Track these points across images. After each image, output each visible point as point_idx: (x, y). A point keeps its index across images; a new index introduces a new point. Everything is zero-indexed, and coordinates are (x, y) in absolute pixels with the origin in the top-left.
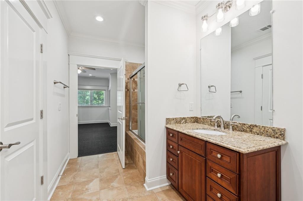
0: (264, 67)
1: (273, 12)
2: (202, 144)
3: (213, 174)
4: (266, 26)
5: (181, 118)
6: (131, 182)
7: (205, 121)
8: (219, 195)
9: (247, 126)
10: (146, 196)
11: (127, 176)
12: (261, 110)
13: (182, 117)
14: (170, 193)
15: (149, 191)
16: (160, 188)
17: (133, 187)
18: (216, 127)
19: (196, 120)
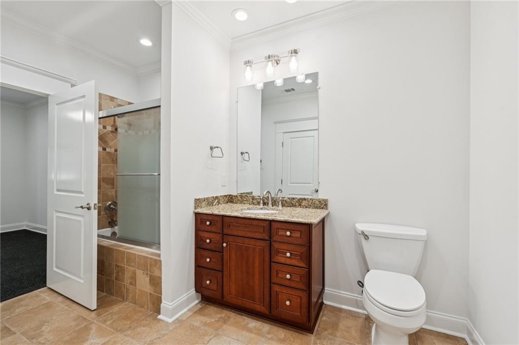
0: (284, 134)
1: (319, 88)
2: (265, 225)
3: (280, 256)
4: (290, 88)
5: (213, 197)
6: (130, 324)
7: (245, 199)
8: (288, 276)
9: (297, 200)
10: (172, 330)
11: (112, 319)
12: (282, 184)
13: (215, 196)
14: (206, 311)
15: (173, 322)
16: (188, 311)
17: (139, 329)
18: (261, 206)
19: (230, 199)
